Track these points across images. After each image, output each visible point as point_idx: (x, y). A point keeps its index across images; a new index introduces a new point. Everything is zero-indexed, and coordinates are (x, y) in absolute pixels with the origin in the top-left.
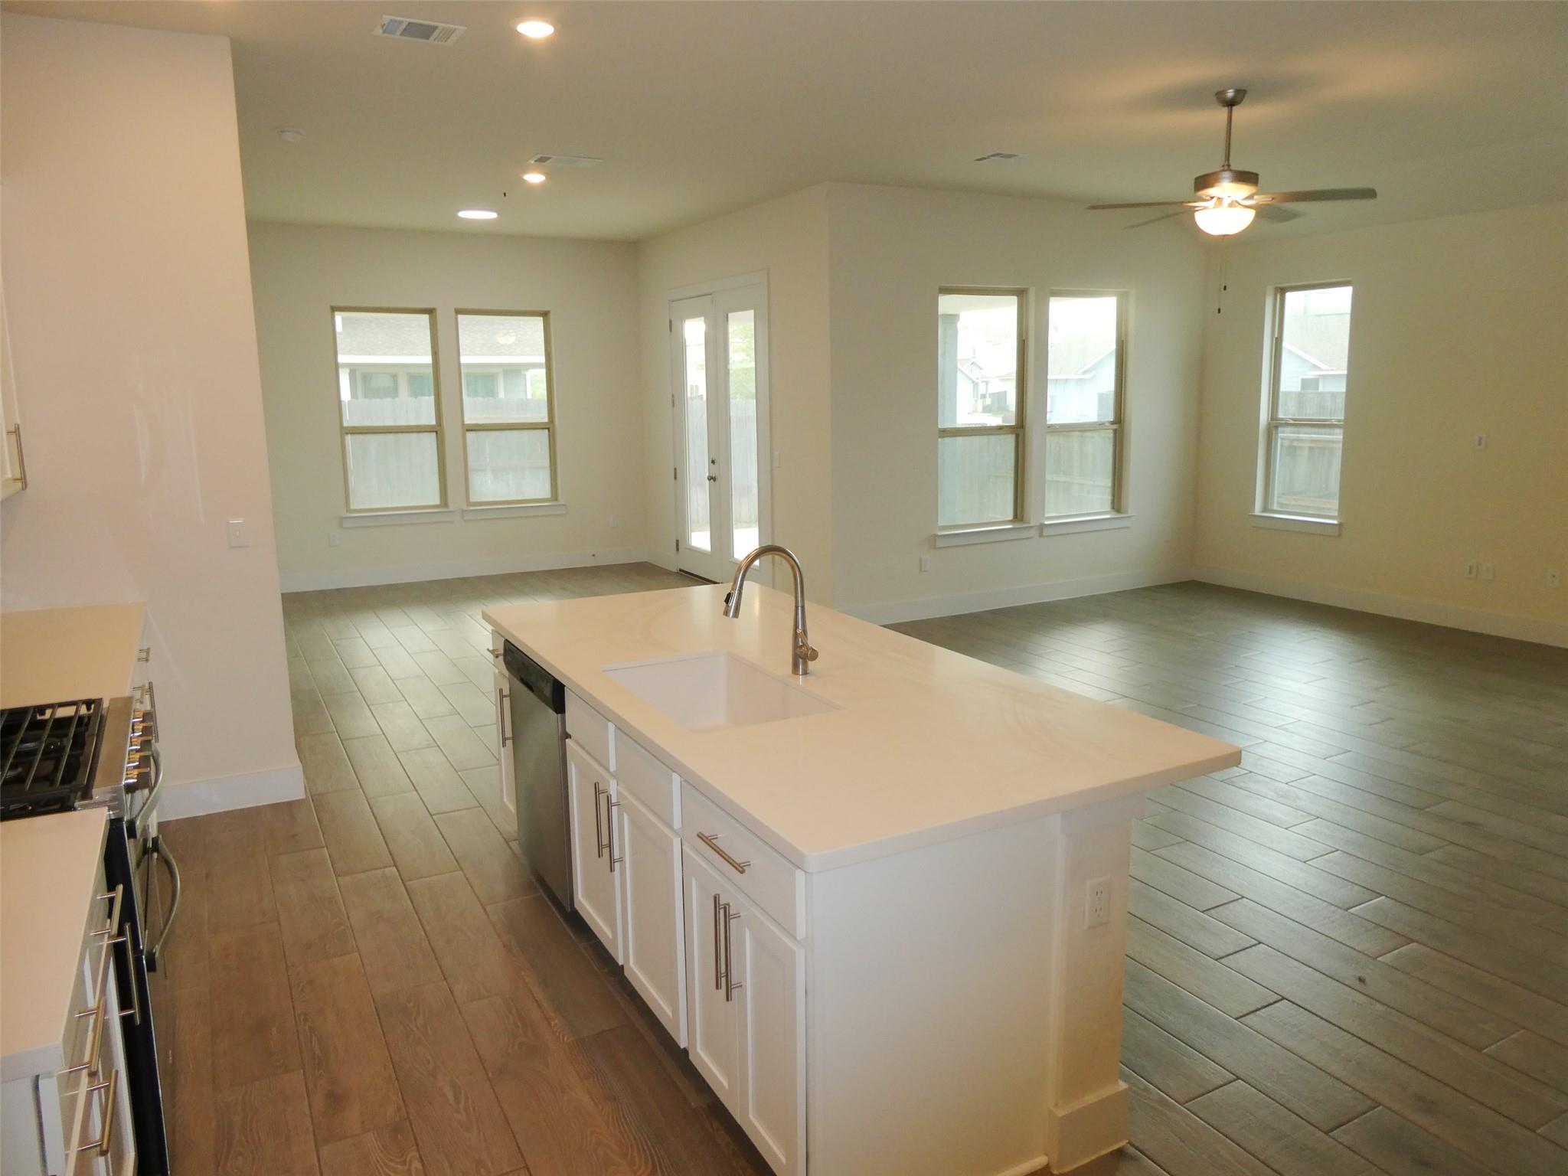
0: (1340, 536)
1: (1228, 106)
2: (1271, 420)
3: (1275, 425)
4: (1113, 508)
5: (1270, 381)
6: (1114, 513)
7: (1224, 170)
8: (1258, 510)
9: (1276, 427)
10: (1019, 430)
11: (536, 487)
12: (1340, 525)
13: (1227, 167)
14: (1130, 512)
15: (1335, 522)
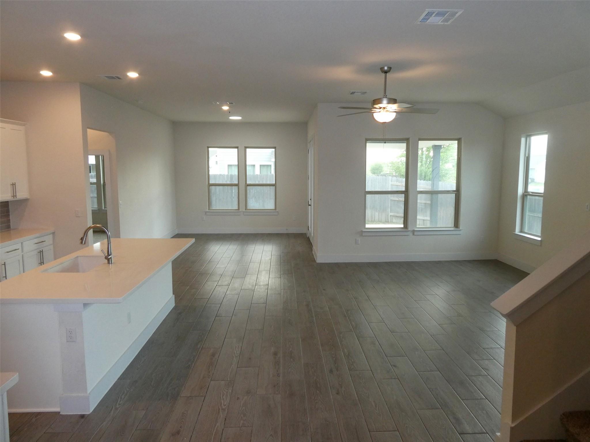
0: (541, 246)
1: (385, 73)
2: (525, 192)
3: (526, 194)
4: (455, 226)
5: (524, 175)
6: (454, 228)
7: (384, 98)
8: (517, 231)
9: (526, 196)
10: (406, 193)
11: (270, 205)
12: (541, 241)
13: (385, 96)
14: (460, 228)
15: (539, 239)
